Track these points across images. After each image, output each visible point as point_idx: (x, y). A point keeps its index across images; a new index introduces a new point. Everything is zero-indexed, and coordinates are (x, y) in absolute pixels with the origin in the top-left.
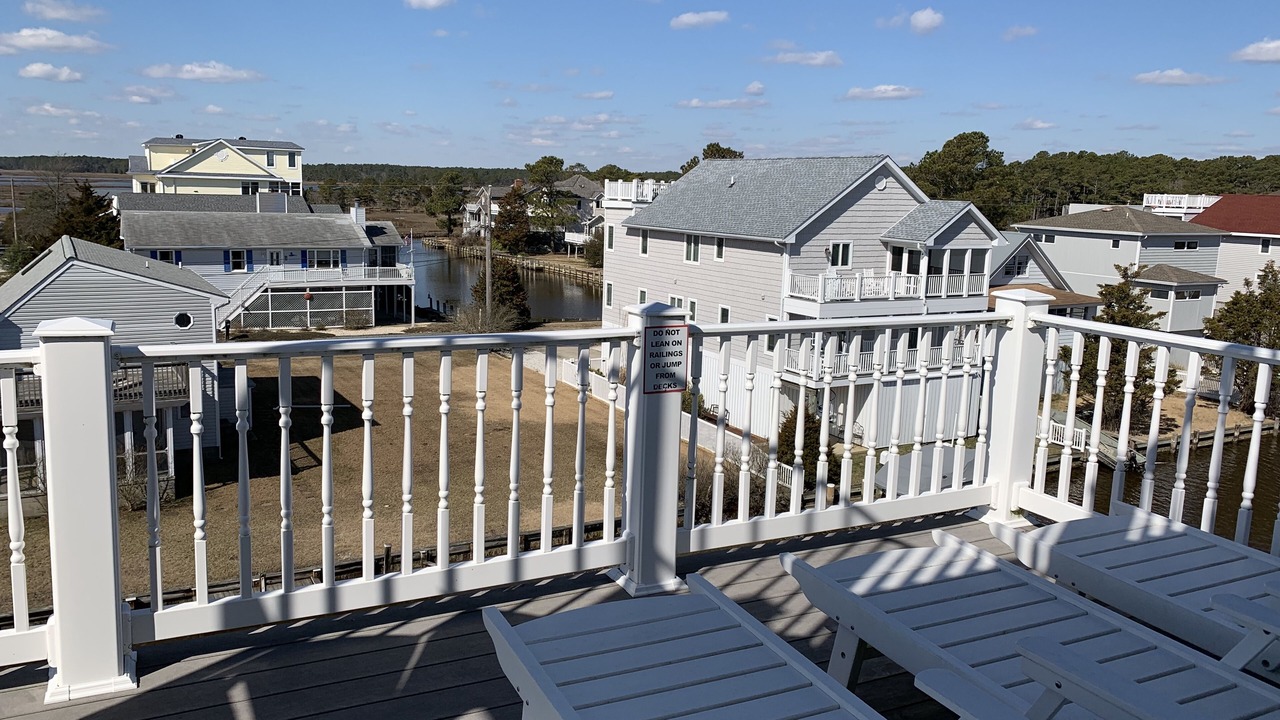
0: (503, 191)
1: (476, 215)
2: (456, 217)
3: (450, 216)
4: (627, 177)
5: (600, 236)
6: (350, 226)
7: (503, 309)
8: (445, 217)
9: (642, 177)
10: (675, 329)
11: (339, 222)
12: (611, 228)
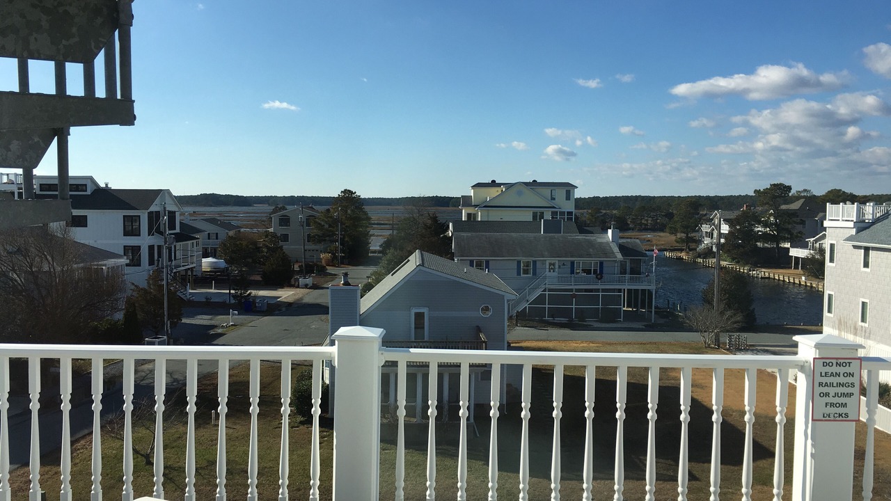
0: (733, 215)
1: (710, 235)
2: (693, 235)
3: (687, 235)
4: (852, 198)
5: (822, 251)
6: (608, 243)
7: (729, 313)
8: (683, 235)
9: (863, 200)
10: (847, 361)
11: (599, 240)
12: (832, 246)
